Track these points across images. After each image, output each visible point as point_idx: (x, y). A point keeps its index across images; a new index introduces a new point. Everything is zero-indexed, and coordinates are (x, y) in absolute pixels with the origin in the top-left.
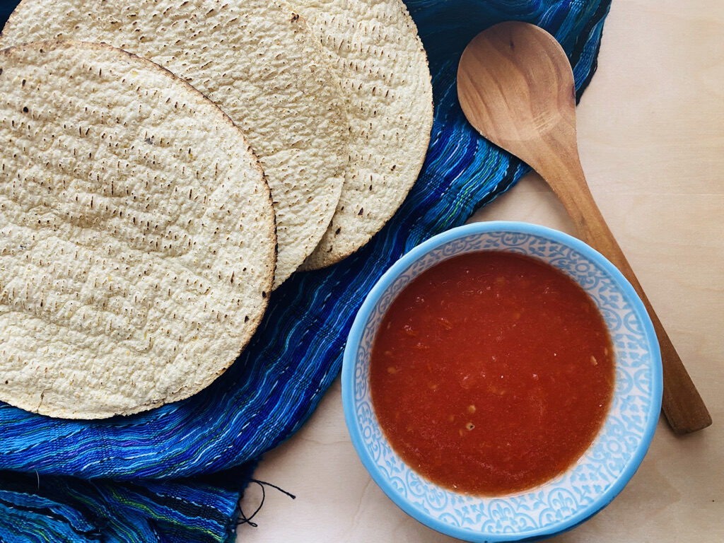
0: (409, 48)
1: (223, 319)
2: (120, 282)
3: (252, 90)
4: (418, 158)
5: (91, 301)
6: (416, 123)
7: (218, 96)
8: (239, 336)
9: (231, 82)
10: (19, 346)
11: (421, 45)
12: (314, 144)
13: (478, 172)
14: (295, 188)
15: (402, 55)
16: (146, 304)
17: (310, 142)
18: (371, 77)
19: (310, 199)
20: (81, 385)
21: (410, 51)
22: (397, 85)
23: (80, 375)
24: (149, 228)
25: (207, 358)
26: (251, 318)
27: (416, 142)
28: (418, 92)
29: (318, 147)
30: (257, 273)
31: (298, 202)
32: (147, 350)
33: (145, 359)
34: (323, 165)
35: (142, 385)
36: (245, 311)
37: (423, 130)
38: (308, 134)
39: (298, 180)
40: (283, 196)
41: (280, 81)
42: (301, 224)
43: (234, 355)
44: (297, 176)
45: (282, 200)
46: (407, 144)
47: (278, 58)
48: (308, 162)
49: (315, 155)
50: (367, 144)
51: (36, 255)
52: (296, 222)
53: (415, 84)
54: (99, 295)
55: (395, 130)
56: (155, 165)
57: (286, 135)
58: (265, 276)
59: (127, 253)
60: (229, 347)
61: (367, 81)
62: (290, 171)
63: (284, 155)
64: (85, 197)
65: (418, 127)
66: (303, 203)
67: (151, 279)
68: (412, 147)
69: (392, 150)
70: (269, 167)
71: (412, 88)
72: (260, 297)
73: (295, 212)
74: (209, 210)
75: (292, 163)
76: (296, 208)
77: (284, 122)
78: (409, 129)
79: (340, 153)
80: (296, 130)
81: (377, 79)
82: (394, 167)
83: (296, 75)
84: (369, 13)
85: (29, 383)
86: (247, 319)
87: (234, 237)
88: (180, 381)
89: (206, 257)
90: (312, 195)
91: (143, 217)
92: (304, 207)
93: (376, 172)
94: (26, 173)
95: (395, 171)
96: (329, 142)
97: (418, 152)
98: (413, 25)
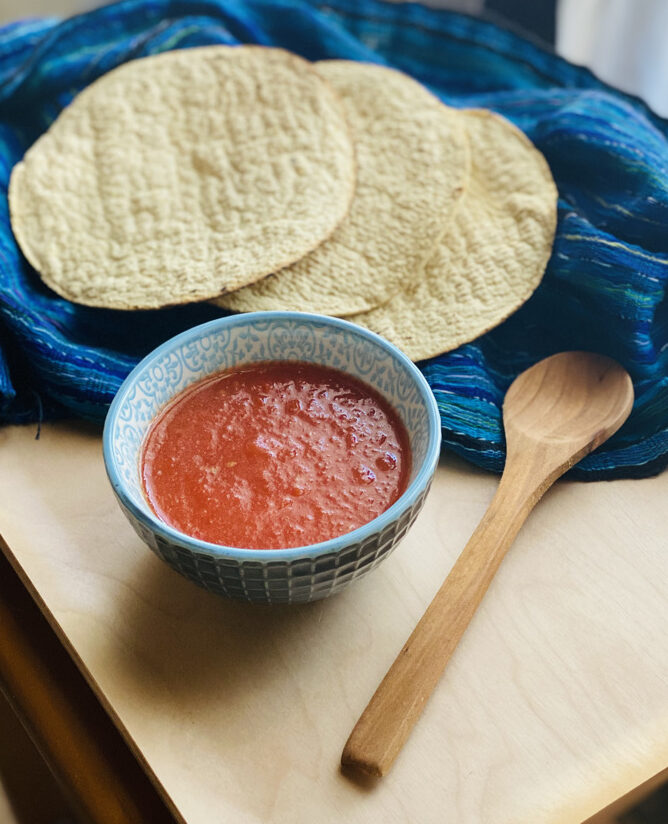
0: (516, 288)
1: (182, 278)
2: (165, 211)
3: (386, 204)
4: (433, 350)
5: (135, 202)
6: (459, 328)
7: (364, 191)
8: (175, 296)
9: (381, 190)
10: (65, 179)
11: (527, 297)
12: (380, 268)
13: (462, 408)
14: (333, 278)
15: (504, 287)
16: (158, 235)
17: (378, 265)
18: (467, 277)
19: (332, 294)
20: (56, 232)
21: (514, 291)
22: (478, 297)
23: (64, 227)
24: (224, 203)
25: (139, 292)
26: (197, 293)
27: (444, 339)
28: (485, 315)
29: (380, 272)
30: (239, 274)
31: (322, 286)
32: (117, 259)
33: (106, 263)
34: (368, 285)
35: (82, 273)
36: (200, 287)
37: (458, 337)
38: (383, 259)
39: (341, 276)
40: (319, 273)
41: (407, 215)
42: (306, 299)
43: (155, 304)
44: (344, 273)
45: (316, 275)
46: (437, 334)
47: (424, 201)
48: (361, 273)
49: (372, 275)
50: (413, 310)
51: (152, 154)
52: (304, 294)
53: (490, 308)
54: (145, 203)
55: (441, 319)
56: (277, 174)
57: (371, 247)
58: (241, 280)
59: (194, 203)
60: (159, 298)
61: (463, 276)
62: (344, 266)
63: (355, 256)
64: (220, 152)
65: (459, 332)
66: (325, 291)
67: (182, 226)
68: (438, 339)
69: (424, 328)
70: (337, 253)
71: (484, 308)
72: (219, 288)
73: (313, 290)
74: (268, 224)
75: (352, 264)
76: (317, 288)
77: (380, 239)
78: (450, 327)
79: (388, 290)
80: (380, 250)
81: (470, 280)
82: (410, 338)
83: (421, 219)
84: (515, 243)
85: (36, 199)
86: (194, 291)
87: (259, 249)
88: (103, 290)
89: (227, 243)
90: (336, 292)
91: (231, 193)
92: (321, 293)
93: (396, 329)
94: (213, 114)
95: (407, 341)
96: (390, 276)
97: (438, 346)
98: (537, 281)
